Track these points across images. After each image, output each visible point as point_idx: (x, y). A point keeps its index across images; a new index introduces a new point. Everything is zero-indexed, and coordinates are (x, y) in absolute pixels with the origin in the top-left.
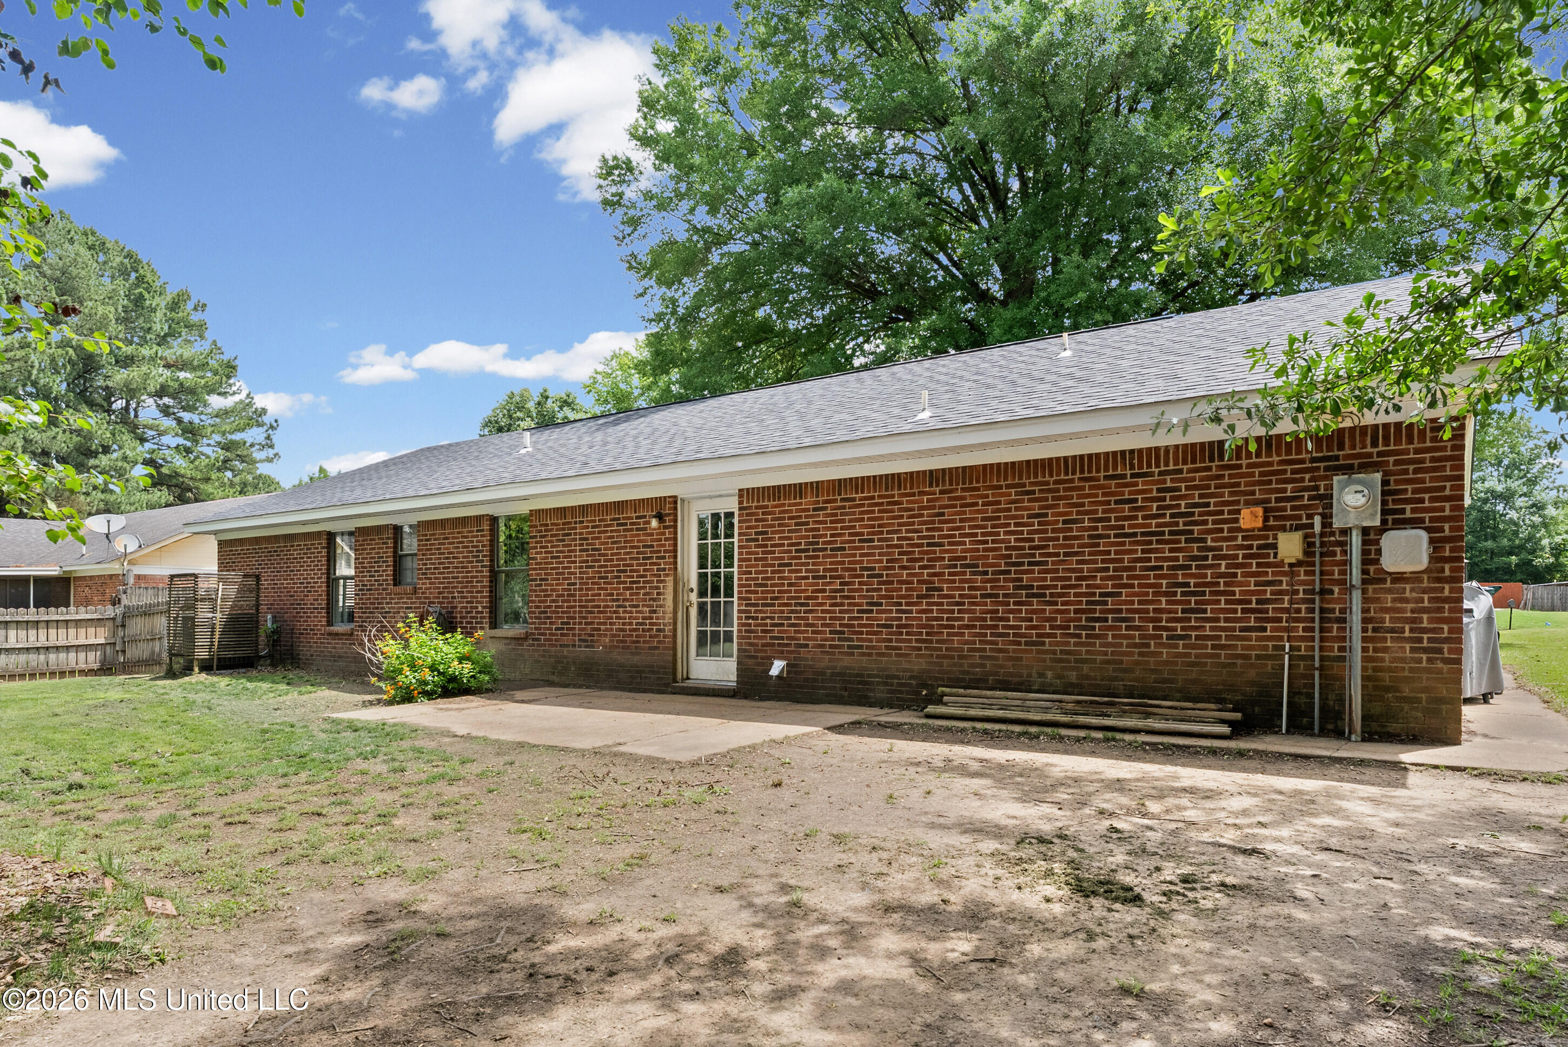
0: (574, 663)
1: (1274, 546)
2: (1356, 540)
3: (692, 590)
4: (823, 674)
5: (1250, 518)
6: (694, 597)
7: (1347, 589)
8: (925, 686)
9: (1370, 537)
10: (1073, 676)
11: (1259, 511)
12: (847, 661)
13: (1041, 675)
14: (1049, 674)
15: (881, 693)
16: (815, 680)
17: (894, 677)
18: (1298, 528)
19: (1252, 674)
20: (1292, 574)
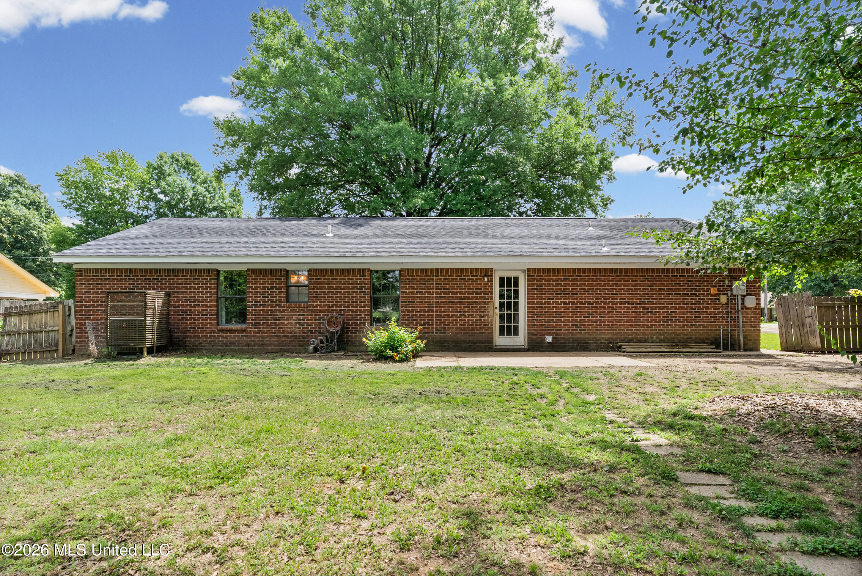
0: (433, 341)
1: (719, 299)
2: (739, 297)
3: (496, 308)
4: (568, 340)
5: (713, 291)
6: (497, 311)
7: (738, 311)
8: (611, 343)
9: (743, 297)
10: (662, 338)
11: (716, 289)
12: (579, 335)
13: (652, 338)
14: (655, 337)
15: (594, 346)
16: (565, 343)
17: (598, 340)
18: (725, 294)
19: (713, 335)
20: (723, 307)
